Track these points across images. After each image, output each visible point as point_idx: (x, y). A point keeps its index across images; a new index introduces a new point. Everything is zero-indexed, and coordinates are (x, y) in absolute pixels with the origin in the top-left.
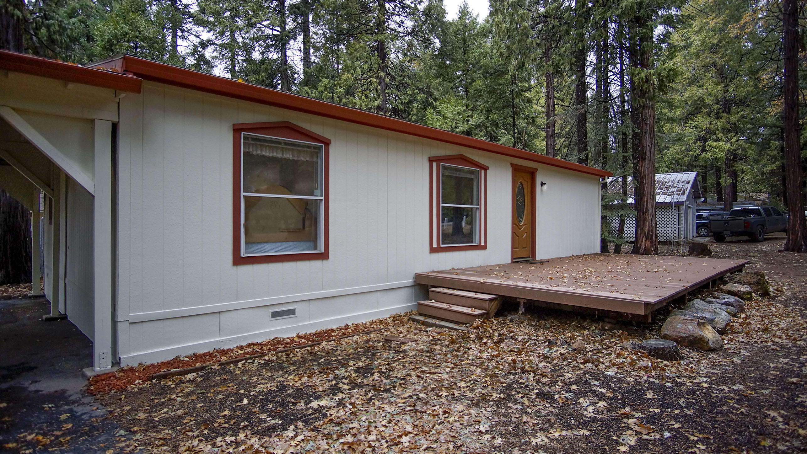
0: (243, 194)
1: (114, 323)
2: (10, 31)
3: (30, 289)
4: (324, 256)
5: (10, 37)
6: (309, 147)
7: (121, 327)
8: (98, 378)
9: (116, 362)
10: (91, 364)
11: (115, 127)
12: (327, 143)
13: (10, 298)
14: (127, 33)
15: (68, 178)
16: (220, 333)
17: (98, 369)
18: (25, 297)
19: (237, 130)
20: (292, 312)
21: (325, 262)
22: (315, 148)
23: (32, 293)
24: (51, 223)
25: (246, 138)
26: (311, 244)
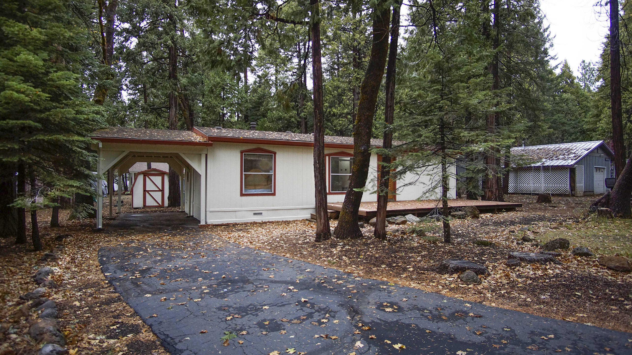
0: (244, 173)
1: (206, 211)
2: (173, 100)
3: (180, 209)
4: (274, 194)
5: (173, 102)
6: (268, 155)
7: (207, 212)
8: (201, 225)
9: (206, 222)
10: (200, 223)
11: (206, 155)
12: (275, 153)
13: (173, 212)
14: (219, 83)
15: (194, 169)
16: (236, 218)
17: (201, 224)
18: (178, 212)
19: (242, 152)
20: (261, 214)
21: (274, 196)
22: (270, 155)
23: (180, 210)
24: (188, 181)
25: (245, 154)
26: (269, 190)
